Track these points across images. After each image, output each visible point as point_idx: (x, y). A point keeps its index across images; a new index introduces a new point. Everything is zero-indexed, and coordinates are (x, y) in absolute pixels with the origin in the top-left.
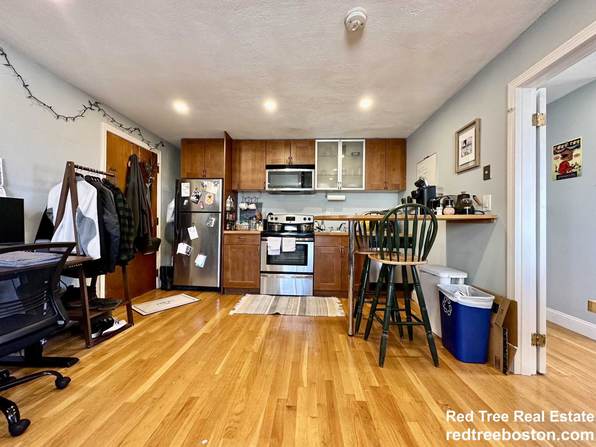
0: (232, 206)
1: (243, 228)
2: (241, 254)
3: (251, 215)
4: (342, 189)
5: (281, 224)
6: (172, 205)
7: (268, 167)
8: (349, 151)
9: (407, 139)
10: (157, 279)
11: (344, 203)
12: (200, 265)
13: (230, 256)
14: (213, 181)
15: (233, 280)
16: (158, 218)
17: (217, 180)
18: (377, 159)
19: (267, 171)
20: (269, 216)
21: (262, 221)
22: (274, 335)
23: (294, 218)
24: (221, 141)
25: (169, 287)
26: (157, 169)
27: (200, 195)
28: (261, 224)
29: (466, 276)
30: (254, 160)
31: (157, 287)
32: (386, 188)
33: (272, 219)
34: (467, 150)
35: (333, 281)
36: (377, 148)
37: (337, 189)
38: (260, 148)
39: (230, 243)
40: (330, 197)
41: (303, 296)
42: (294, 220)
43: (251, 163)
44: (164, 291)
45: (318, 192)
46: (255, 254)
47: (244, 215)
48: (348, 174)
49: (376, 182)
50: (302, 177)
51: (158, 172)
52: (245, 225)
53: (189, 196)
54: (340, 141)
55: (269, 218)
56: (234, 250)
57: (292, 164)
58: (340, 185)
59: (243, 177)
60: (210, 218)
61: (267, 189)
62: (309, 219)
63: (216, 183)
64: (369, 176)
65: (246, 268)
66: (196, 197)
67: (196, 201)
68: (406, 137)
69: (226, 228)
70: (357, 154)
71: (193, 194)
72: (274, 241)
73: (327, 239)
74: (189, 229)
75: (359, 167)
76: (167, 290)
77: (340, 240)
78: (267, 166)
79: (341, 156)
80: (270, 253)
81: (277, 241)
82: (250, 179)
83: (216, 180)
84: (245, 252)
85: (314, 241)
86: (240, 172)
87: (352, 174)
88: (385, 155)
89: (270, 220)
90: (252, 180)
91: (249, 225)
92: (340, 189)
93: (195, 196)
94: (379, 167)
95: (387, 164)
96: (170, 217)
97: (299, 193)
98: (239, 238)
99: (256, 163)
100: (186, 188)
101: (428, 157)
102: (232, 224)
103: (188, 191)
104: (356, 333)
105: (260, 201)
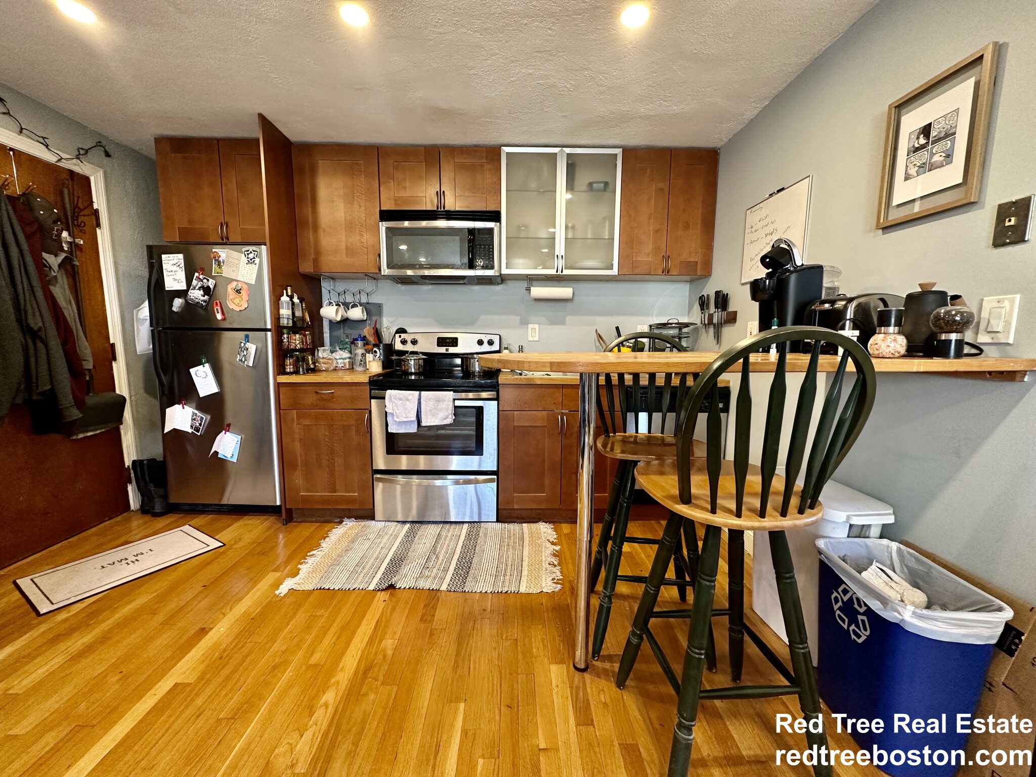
0: (298, 313)
1: (335, 365)
2: (322, 432)
3: (355, 334)
4: (566, 272)
5: (424, 354)
6: (144, 311)
7: (386, 216)
8: (583, 178)
9: (721, 150)
10: (130, 488)
11: (569, 304)
12: (229, 457)
13: (297, 436)
14: (244, 250)
15: (308, 491)
16: (113, 345)
17: (254, 248)
18: (649, 199)
19: (383, 226)
20: (397, 335)
21: (379, 349)
22: (376, 679)
23: (456, 339)
24: (251, 144)
25: (158, 508)
26: (94, 217)
27: (212, 287)
28: (378, 354)
29: (891, 520)
30: (350, 199)
31: (132, 507)
32: (666, 271)
33: (404, 342)
34: (933, 155)
35: (541, 489)
36: (648, 171)
37: (552, 272)
38: (363, 167)
39: (295, 405)
40: (538, 291)
41: (474, 522)
42: (456, 346)
43: (342, 205)
44: (147, 518)
45: (510, 280)
46: (358, 432)
47: (340, 333)
48: (579, 235)
49: (645, 256)
50: (469, 241)
51: (98, 225)
52: (341, 357)
53: (185, 288)
54: (562, 151)
55: (398, 340)
56: (307, 422)
57: (444, 208)
58: (561, 263)
59: (327, 241)
60: (242, 345)
61: (385, 271)
62: (491, 343)
63: (251, 256)
64: (629, 242)
65: (339, 462)
66: (202, 292)
67: (205, 301)
68: (719, 147)
69: (285, 369)
70: (602, 185)
71: (194, 282)
72: (401, 399)
73: (529, 393)
74: (193, 371)
75: (604, 219)
76: (156, 515)
77: (558, 395)
78: (381, 212)
79: (562, 195)
80: (392, 429)
81: (408, 400)
82: (343, 246)
83: (251, 248)
84: (332, 425)
85: (497, 399)
86: (316, 227)
87: (589, 237)
88: (667, 189)
89: (399, 346)
90: (347, 248)
91: (350, 358)
92: (559, 273)
93: (199, 289)
94: (652, 220)
95: (672, 212)
96: (143, 342)
97: (466, 281)
98: (316, 392)
99: (356, 206)
100: (175, 268)
101: (783, 189)
102: (300, 359)
103: (182, 275)
104: (593, 657)
105: (374, 299)
